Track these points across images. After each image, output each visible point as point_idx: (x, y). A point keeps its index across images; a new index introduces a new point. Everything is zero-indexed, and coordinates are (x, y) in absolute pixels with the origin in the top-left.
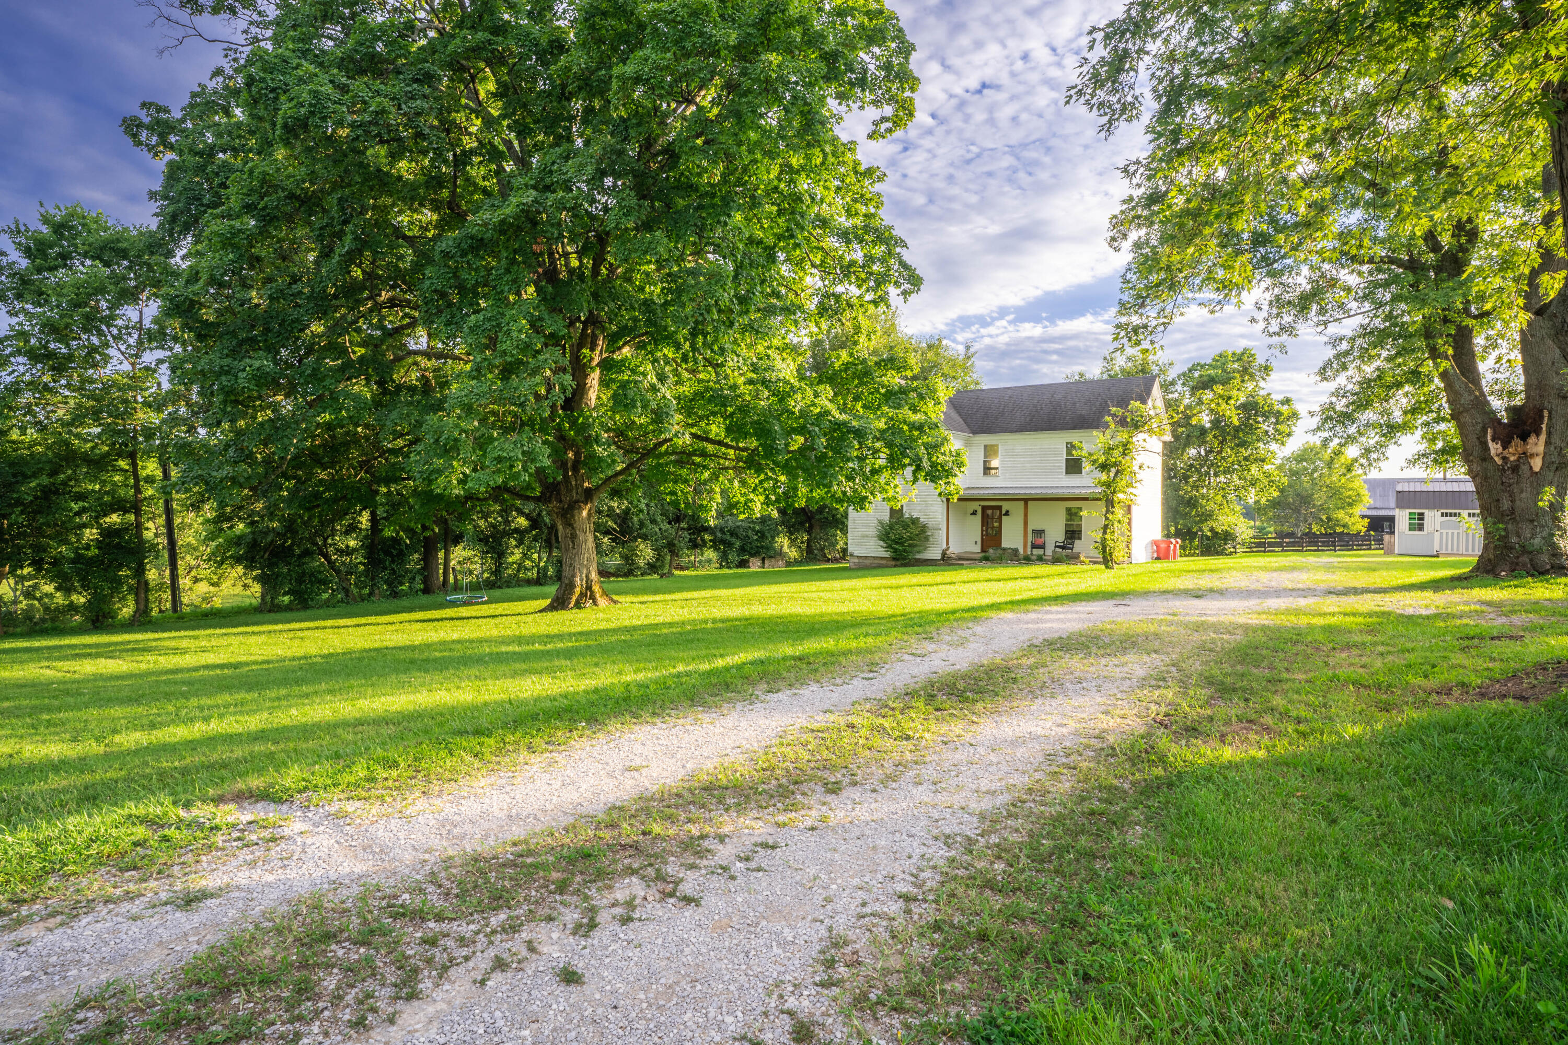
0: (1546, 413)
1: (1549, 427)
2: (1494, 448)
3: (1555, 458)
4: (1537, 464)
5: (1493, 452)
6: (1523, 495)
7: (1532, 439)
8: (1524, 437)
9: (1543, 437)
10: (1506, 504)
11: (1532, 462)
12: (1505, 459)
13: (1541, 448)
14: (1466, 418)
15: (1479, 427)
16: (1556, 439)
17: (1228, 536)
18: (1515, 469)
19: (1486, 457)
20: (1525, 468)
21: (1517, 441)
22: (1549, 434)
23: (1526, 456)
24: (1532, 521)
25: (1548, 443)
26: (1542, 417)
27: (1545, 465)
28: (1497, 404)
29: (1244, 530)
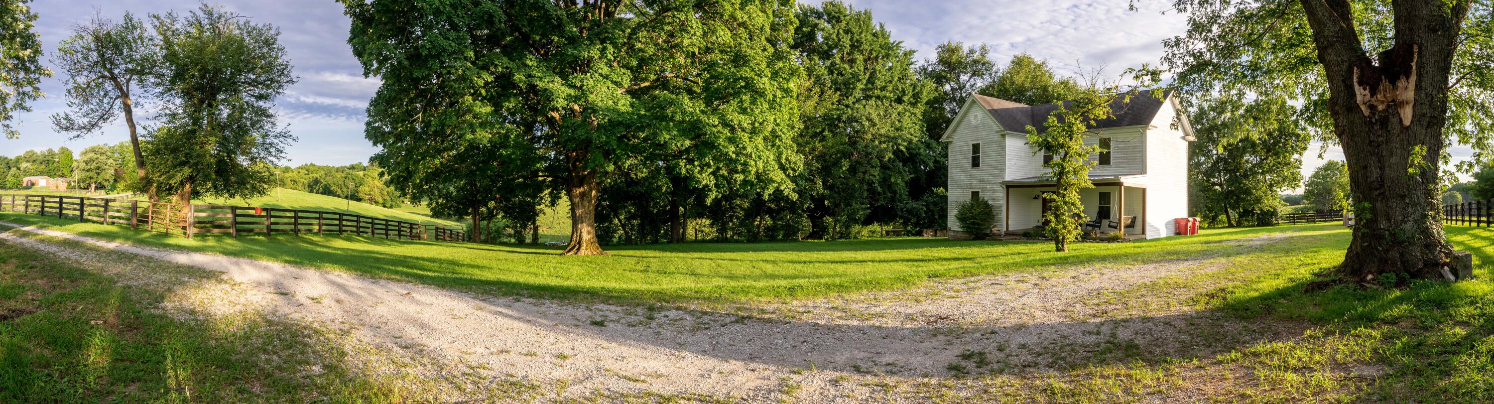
0: (1416, 49)
1: (1420, 67)
2: (1361, 94)
3: (1426, 110)
4: (1407, 114)
5: (1359, 99)
6: (1393, 160)
7: (1401, 83)
8: (1393, 82)
9: (1413, 78)
10: (1375, 173)
11: (1402, 112)
12: (1372, 107)
13: (1410, 94)
14: (1332, 56)
15: (1344, 67)
16: (1426, 84)
17: (1273, 213)
18: (1384, 122)
19: (1352, 107)
20: (1394, 120)
21: (1385, 84)
22: (1420, 76)
23: (1396, 105)
24: (1403, 197)
25: (1418, 87)
26: (1412, 54)
27: (1417, 118)
28: (1367, 44)
29: (1285, 210)
